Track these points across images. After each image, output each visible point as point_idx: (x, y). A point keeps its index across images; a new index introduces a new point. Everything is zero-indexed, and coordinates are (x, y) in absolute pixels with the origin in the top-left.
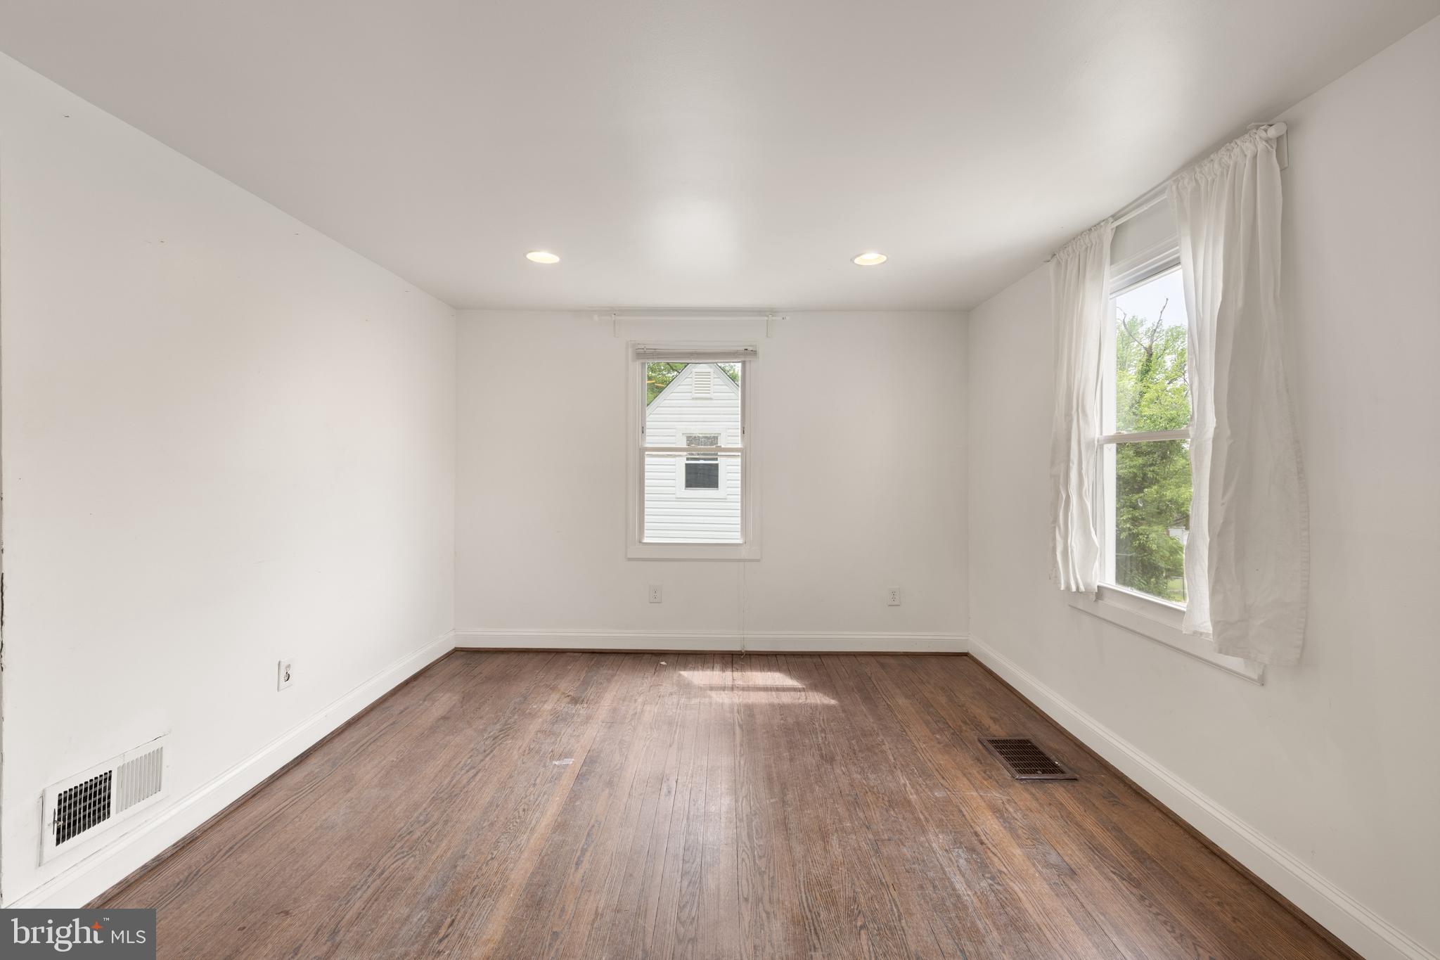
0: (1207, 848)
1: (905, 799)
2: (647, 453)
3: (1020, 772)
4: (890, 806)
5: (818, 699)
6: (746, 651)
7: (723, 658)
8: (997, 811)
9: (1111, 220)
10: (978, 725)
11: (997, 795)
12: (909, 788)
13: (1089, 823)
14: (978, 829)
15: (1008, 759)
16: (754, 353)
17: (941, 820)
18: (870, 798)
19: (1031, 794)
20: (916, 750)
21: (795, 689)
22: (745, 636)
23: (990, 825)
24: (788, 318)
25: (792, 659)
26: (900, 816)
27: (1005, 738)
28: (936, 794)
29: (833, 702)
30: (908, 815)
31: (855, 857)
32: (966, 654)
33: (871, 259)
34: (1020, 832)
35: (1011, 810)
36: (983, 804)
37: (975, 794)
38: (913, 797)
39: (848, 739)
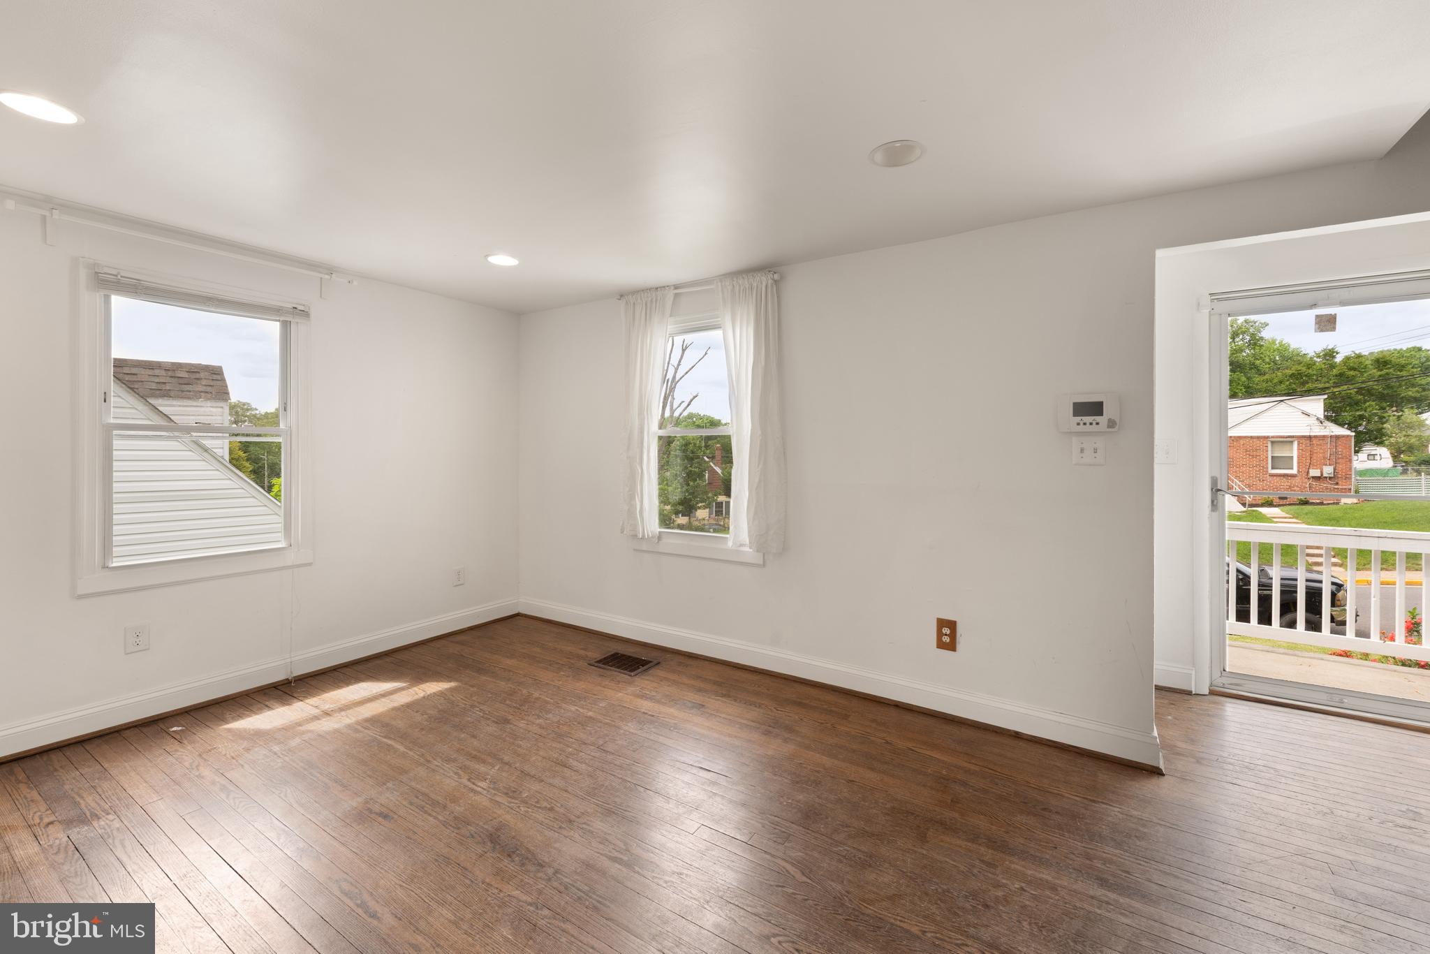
0: (735, 667)
1: (586, 717)
2: (115, 432)
3: (631, 671)
4: (582, 725)
5: (433, 687)
6: (294, 677)
7: (265, 694)
8: (643, 697)
9: (672, 288)
10: (579, 657)
11: (631, 689)
12: (581, 710)
13: (685, 680)
14: (643, 710)
15: (618, 667)
16: (305, 314)
17: (620, 717)
18: (565, 728)
19: (647, 680)
20: (559, 687)
21: (402, 689)
22: (293, 659)
23: (646, 705)
24: (355, 283)
25: (360, 667)
26: (596, 727)
27: (600, 658)
28: (601, 705)
29: (453, 684)
30: (599, 725)
31: (597, 763)
32: (518, 615)
33: (503, 260)
34: (663, 700)
35: (648, 693)
36: (631, 697)
37: (620, 694)
38: (590, 714)
39: (501, 703)
